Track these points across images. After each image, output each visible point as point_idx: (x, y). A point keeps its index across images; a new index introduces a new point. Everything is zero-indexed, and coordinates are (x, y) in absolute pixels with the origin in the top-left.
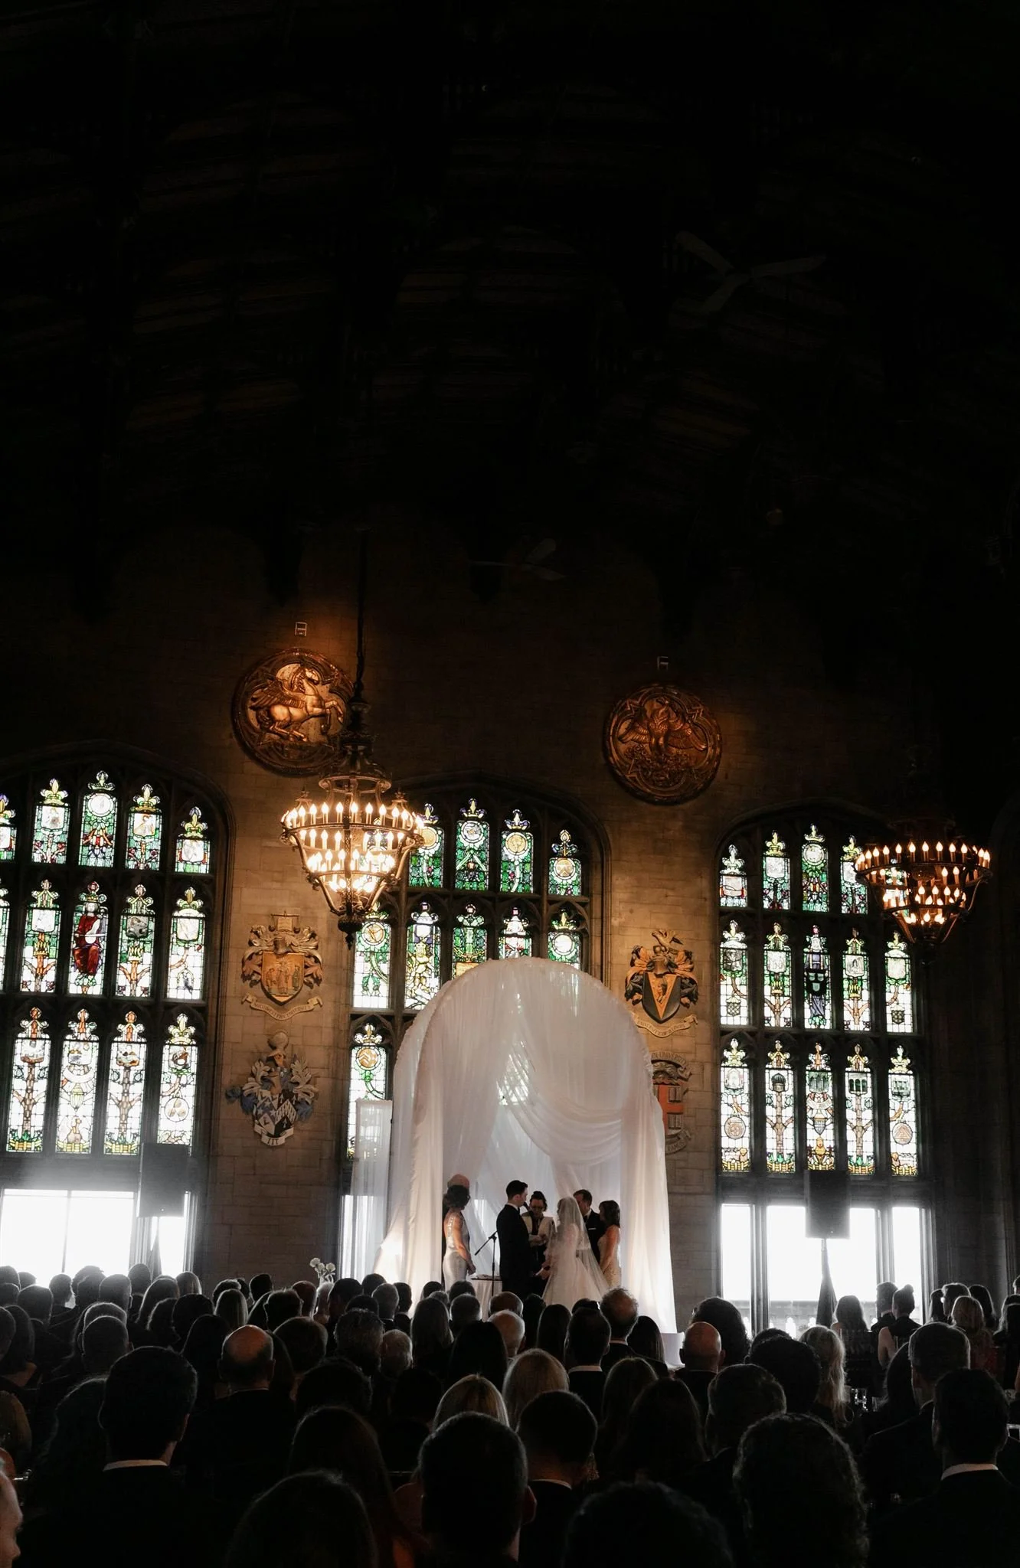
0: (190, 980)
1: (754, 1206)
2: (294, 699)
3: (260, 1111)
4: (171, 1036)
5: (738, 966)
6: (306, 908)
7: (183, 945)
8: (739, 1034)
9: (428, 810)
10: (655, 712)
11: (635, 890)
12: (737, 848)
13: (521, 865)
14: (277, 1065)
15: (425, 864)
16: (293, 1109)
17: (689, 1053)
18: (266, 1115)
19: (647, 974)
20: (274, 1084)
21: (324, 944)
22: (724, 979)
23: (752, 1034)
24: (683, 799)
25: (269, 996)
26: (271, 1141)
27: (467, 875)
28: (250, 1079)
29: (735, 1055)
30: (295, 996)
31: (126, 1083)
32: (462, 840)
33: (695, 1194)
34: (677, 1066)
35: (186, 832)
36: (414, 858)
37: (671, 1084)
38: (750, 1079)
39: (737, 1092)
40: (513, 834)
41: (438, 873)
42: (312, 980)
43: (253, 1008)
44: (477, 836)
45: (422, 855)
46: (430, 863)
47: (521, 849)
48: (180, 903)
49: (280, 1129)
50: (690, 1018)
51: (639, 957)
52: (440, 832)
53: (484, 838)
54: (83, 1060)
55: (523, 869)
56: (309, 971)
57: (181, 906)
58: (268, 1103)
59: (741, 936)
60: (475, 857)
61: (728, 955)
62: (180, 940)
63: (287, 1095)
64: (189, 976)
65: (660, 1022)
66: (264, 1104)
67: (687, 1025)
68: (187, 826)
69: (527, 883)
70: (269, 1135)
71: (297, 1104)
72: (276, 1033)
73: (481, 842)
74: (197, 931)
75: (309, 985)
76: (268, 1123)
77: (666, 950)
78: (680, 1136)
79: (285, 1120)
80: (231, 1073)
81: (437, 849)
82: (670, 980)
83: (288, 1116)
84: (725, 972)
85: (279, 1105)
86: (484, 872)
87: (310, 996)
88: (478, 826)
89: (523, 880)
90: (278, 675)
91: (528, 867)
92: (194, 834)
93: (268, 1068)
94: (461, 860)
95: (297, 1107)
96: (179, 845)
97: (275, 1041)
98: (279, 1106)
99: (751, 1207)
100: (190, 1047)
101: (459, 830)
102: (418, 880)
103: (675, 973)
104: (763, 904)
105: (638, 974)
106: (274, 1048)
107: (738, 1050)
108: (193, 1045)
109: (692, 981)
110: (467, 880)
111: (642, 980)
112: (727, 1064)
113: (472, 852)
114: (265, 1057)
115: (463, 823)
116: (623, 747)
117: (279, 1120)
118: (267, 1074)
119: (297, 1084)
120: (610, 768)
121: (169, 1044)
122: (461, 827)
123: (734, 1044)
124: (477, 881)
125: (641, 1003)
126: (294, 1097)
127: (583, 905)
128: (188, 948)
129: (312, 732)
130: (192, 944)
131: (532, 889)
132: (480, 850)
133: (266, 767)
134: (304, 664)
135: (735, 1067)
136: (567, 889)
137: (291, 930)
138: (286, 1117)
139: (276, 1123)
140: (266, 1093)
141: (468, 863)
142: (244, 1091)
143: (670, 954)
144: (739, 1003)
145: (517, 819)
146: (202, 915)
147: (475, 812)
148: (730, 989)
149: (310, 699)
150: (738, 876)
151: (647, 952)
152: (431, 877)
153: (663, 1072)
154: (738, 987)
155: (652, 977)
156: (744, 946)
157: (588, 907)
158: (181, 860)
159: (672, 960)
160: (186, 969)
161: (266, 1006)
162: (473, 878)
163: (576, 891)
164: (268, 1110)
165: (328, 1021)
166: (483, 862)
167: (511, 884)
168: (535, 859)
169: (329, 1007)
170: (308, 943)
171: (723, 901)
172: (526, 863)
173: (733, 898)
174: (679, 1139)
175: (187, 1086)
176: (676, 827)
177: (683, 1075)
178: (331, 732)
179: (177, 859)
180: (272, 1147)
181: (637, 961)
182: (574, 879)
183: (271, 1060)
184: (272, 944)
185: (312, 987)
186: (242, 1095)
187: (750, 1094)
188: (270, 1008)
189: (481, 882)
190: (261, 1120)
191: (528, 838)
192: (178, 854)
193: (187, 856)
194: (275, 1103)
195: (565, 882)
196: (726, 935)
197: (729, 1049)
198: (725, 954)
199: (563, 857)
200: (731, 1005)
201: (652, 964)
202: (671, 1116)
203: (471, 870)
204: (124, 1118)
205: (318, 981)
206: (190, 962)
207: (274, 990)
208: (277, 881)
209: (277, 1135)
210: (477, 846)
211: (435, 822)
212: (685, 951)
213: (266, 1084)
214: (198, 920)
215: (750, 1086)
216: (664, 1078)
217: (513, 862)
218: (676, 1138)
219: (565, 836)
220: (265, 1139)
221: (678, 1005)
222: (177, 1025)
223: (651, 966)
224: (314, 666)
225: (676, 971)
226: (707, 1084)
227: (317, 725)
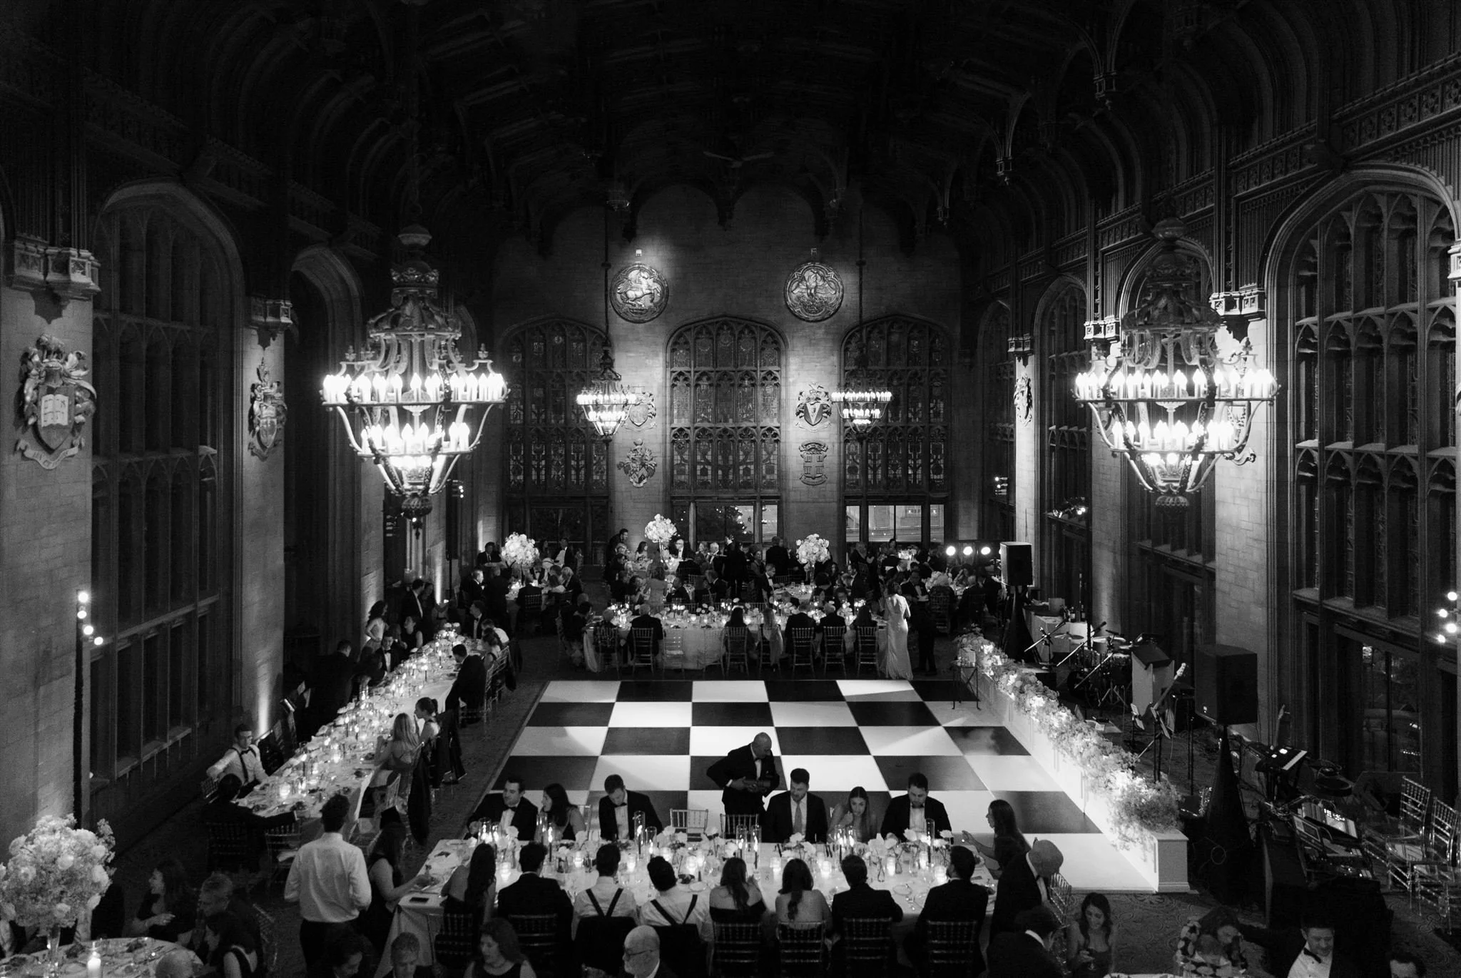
2: (637, 288)
3: (632, 473)
6: (647, 383)
10: (809, 277)
11: (801, 364)
14: (638, 453)
16: (646, 472)
17: (827, 439)
18: (634, 474)
20: (637, 462)
21: (656, 398)
24: (823, 319)
25: (633, 423)
26: (638, 485)
28: (627, 459)
30: (644, 422)
31: (578, 461)
33: (829, 502)
34: (820, 445)
36: (699, 355)
37: (818, 453)
39: (854, 454)
42: (651, 415)
43: (626, 429)
44: (727, 341)
46: (706, 356)
49: (641, 480)
50: (827, 423)
51: (802, 396)
54: (560, 451)
56: (650, 411)
58: (635, 469)
63: (643, 465)
65: (813, 425)
66: (633, 469)
67: (825, 427)
70: (636, 482)
71: (648, 469)
72: (637, 439)
73: (730, 344)
75: (650, 417)
76: (636, 478)
77: (816, 392)
80: (619, 457)
81: (709, 349)
82: (817, 406)
85: (640, 470)
87: (651, 421)
88: (728, 337)
90: (630, 277)
93: (634, 454)
97: (637, 443)
101: (719, 338)
103: (820, 402)
105: (802, 404)
106: (637, 446)
109: (828, 406)
111: (803, 407)
114: (633, 450)
115: (721, 335)
116: (794, 296)
118: (634, 457)
119: (647, 460)
120: (788, 307)
126: (646, 466)
127: (778, 371)
129: (645, 303)
132: (729, 348)
133: (627, 320)
134: (641, 270)
137: (641, 392)
138: (643, 475)
139: (639, 477)
140: (634, 465)
142: (624, 464)
143: (817, 394)
145: (746, 332)
147: (726, 330)
149: (644, 286)
150: (856, 351)
151: (807, 393)
153: (813, 449)
155: (808, 405)
157: (780, 372)
159: (818, 397)
161: (632, 427)
165: (660, 433)
168: (755, 351)
169: (660, 427)
170: (649, 398)
172: (751, 352)
174: (821, 478)
176: (820, 333)
177: (823, 450)
178: (655, 301)
180: (639, 488)
181: (801, 398)
183: (636, 451)
185: (652, 418)
186: (623, 466)
187: (860, 455)
188: (634, 428)
190: (633, 477)
191: (752, 341)
194: (638, 469)
201: (809, 399)
202: (818, 468)
204: (578, 474)
205: (654, 415)
207: (635, 420)
208: (634, 371)
209: (639, 482)
210: (728, 346)
211: (708, 336)
212: (825, 391)
213: (634, 461)
215: (860, 451)
216: (814, 451)
217: (745, 353)
220: (635, 485)
221: (821, 417)
224: (644, 270)
226: (836, 452)
227: (648, 298)
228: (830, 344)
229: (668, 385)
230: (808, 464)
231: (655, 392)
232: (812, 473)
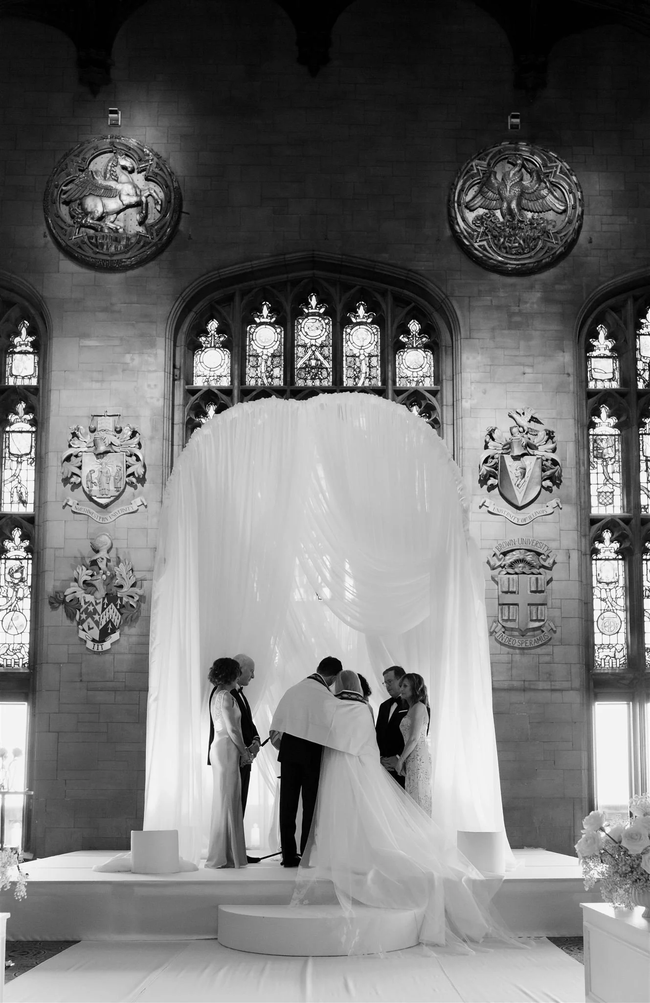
0: (24, 494)
1: (631, 703)
2: (107, 188)
3: (84, 616)
4: (7, 551)
5: (609, 453)
6: (128, 407)
7: (16, 459)
8: (611, 524)
9: (265, 308)
10: (505, 173)
11: (488, 368)
12: (606, 327)
13: (367, 359)
14: (100, 569)
15: (263, 363)
16: (118, 613)
17: (554, 540)
18: (90, 620)
19: (502, 458)
20: (97, 589)
21: (148, 442)
22: (594, 467)
23: (627, 521)
25: (90, 498)
26: (96, 646)
27: (309, 373)
28: (73, 584)
29: (608, 547)
30: (117, 498)
32: (303, 337)
33: (561, 690)
34: (539, 554)
35: (16, 347)
36: (251, 358)
37: (533, 574)
38: (625, 571)
39: (611, 586)
40: (358, 327)
41: (278, 372)
42: (134, 480)
43: (74, 512)
44: (319, 332)
45: (260, 354)
46: (269, 363)
47: (366, 343)
48: (12, 418)
49: (104, 634)
50: (554, 503)
51: (493, 440)
52: (279, 330)
53: (326, 334)
55: (369, 363)
56: (130, 471)
57: (13, 421)
58: (91, 608)
59: (613, 421)
60: (317, 353)
61: (599, 441)
62: (13, 455)
63: (111, 598)
64: (23, 490)
65: (519, 508)
66: (87, 609)
67: (550, 510)
68: (17, 340)
69: (374, 377)
70: (94, 640)
71: (121, 608)
72: (99, 536)
73: (324, 338)
74: (30, 445)
75: (131, 484)
76: (93, 628)
77: (524, 431)
78: (544, 629)
79: (110, 626)
80: (54, 580)
81: (276, 347)
82: (529, 462)
83: (113, 620)
84: (596, 460)
85: (103, 609)
86: (327, 369)
87: (134, 496)
88: (320, 321)
89: (370, 375)
91: (375, 361)
92: (24, 348)
93: (90, 572)
94: (302, 358)
95: (123, 611)
96: (9, 360)
97: (98, 544)
98: (102, 612)
99: (629, 704)
100: (26, 561)
101: (299, 327)
102: (257, 381)
103: (534, 455)
104: (637, 385)
105: (493, 458)
106: (97, 552)
107: (612, 541)
108: (28, 559)
109: (555, 463)
110: (309, 378)
111: (496, 463)
112: (599, 556)
113: (314, 348)
114: (88, 562)
115: (303, 319)
116: (470, 217)
117: (103, 624)
118: (90, 578)
119: (121, 587)
121: (5, 559)
122: (301, 324)
123: (607, 535)
124: (319, 378)
125: (497, 489)
126: (119, 602)
127: (434, 393)
128: (21, 463)
129: (127, 225)
130: (24, 458)
131: (380, 384)
132: (322, 346)
133: (81, 262)
134: (116, 151)
135: (608, 560)
136: (417, 381)
137: (112, 428)
138: (110, 620)
139: (101, 627)
140: (90, 598)
141: (310, 360)
142: (65, 596)
143: (529, 435)
144: (612, 492)
145: (361, 311)
146: (34, 429)
147: (316, 307)
148: (602, 478)
149: (126, 187)
150: (608, 357)
151: (503, 435)
152: (271, 377)
153: (522, 561)
154: (611, 475)
155: (508, 459)
156: (617, 432)
157: (439, 396)
158: (12, 375)
159: (531, 441)
160: (19, 483)
161: (88, 508)
162: (316, 375)
163: (429, 383)
164: (90, 615)
165: (154, 521)
166: (325, 358)
167: (357, 380)
168: (382, 352)
170: (130, 441)
171: (592, 385)
172: (373, 356)
173: (603, 381)
174: (543, 631)
175: (25, 599)
177: (546, 564)
178: (150, 220)
179: (8, 373)
180: (98, 653)
181: (491, 444)
182: (425, 370)
183: (94, 563)
184: (92, 445)
185: (135, 488)
186: (64, 602)
187: (625, 586)
188: (92, 511)
189: (324, 379)
190: (85, 626)
191: (375, 331)
192: (8, 369)
193: (18, 370)
194: (99, 608)
195: (415, 374)
196: (596, 420)
197: (602, 541)
198: (595, 441)
199: (413, 347)
200: (603, 494)
201: (508, 447)
202: (534, 608)
203: (313, 368)
205: (142, 480)
206: (23, 476)
208: (97, 381)
209: (102, 640)
210: (319, 342)
211: (274, 319)
212: (546, 430)
213: (90, 589)
214: (30, 434)
215: (625, 578)
216: (524, 567)
217: (358, 357)
218: (539, 632)
219: (414, 326)
220: (90, 645)
221: (539, 488)
222: (12, 540)
223: (507, 449)
224: (127, 153)
225: (536, 452)
226: (575, 575)
227: (134, 215)
228: (554, 327)
229: (178, 417)
230: (509, 598)
231: (145, 429)
232: (521, 617)
